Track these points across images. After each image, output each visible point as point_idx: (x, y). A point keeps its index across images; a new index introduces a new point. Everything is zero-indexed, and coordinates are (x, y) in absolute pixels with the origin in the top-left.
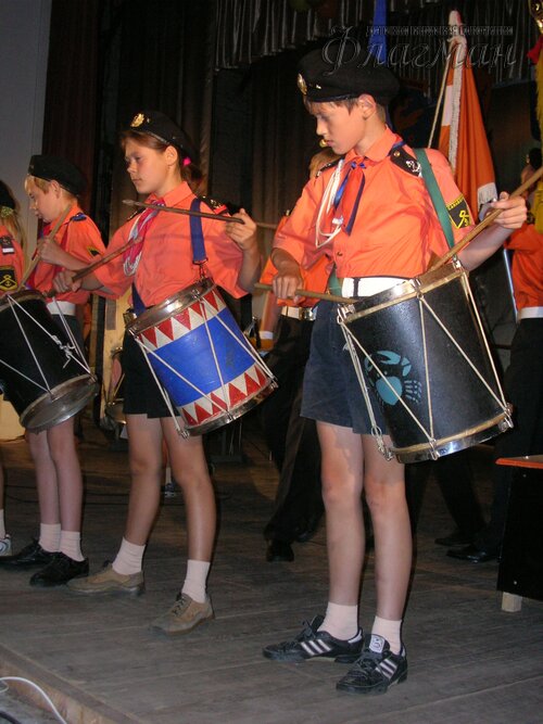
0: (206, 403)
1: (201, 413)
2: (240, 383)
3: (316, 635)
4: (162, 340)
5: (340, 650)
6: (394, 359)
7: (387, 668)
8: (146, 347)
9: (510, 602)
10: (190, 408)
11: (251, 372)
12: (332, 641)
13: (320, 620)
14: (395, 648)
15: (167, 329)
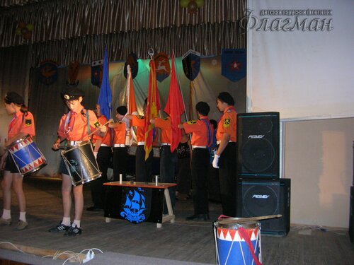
0: (27, 167)
1: (26, 170)
2: (37, 162)
3: (61, 225)
4: (16, 150)
5: (67, 228)
6: (74, 161)
7: (76, 231)
8: (12, 152)
9: (108, 220)
10: (23, 168)
11: (40, 159)
12: (65, 226)
13: (61, 222)
14: (79, 227)
15: (17, 147)
